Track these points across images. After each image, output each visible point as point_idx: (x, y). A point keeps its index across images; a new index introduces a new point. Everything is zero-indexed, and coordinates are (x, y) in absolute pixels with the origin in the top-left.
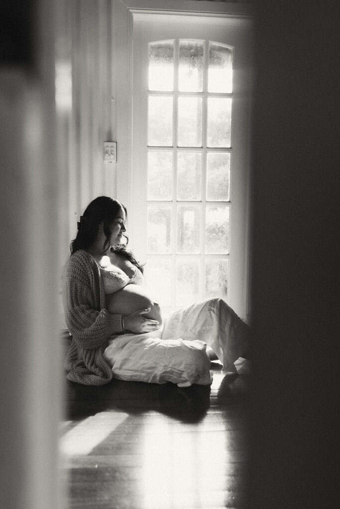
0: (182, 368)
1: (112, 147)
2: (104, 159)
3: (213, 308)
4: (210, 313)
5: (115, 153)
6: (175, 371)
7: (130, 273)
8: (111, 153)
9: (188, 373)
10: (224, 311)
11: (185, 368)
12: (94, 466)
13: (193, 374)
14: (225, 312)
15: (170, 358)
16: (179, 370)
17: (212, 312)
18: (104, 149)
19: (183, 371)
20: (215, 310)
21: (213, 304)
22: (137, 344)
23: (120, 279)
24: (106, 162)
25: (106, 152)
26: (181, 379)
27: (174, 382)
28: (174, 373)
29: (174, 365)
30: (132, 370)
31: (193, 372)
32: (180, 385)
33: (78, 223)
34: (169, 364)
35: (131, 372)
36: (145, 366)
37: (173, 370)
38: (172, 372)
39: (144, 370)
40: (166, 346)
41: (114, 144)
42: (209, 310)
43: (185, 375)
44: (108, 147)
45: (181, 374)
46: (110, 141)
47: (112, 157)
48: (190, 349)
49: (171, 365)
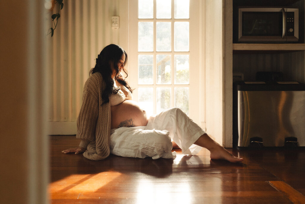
0: (153, 146)
1: (116, 19)
2: (112, 26)
3: (172, 115)
4: (171, 118)
5: (118, 22)
6: (150, 148)
7: (126, 93)
8: (116, 23)
9: (157, 149)
10: (179, 116)
11: (155, 146)
12: (98, 198)
13: (160, 150)
14: (181, 116)
15: (147, 139)
16: (152, 147)
17: (172, 117)
18: (112, 21)
19: (154, 148)
20: (174, 116)
21: (172, 112)
22: (129, 132)
23: (121, 96)
24: (113, 28)
25: (112, 22)
26: (154, 153)
27: (150, 156)
28: (149, 149)
29: (149, 144)
30: (126, 148)
31: (160, 148)
32: (153, 158)
33: (96, 59)
34: (146, 143)
35: (125, 149)
36: (133, 145)
37: (148, 147)
38: (147, 149)
39: (133, 148)
40: (145, 133)
41: (117, 17)
42: (170, 116)
43: (155, 151)
44: (114, 19)
45: (153, 150)
46: (115, 15)
47: (116, 25)
48: (159, 134)
49: (147, 144)
